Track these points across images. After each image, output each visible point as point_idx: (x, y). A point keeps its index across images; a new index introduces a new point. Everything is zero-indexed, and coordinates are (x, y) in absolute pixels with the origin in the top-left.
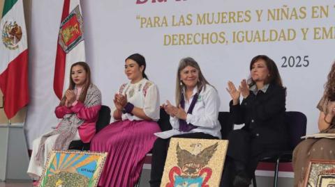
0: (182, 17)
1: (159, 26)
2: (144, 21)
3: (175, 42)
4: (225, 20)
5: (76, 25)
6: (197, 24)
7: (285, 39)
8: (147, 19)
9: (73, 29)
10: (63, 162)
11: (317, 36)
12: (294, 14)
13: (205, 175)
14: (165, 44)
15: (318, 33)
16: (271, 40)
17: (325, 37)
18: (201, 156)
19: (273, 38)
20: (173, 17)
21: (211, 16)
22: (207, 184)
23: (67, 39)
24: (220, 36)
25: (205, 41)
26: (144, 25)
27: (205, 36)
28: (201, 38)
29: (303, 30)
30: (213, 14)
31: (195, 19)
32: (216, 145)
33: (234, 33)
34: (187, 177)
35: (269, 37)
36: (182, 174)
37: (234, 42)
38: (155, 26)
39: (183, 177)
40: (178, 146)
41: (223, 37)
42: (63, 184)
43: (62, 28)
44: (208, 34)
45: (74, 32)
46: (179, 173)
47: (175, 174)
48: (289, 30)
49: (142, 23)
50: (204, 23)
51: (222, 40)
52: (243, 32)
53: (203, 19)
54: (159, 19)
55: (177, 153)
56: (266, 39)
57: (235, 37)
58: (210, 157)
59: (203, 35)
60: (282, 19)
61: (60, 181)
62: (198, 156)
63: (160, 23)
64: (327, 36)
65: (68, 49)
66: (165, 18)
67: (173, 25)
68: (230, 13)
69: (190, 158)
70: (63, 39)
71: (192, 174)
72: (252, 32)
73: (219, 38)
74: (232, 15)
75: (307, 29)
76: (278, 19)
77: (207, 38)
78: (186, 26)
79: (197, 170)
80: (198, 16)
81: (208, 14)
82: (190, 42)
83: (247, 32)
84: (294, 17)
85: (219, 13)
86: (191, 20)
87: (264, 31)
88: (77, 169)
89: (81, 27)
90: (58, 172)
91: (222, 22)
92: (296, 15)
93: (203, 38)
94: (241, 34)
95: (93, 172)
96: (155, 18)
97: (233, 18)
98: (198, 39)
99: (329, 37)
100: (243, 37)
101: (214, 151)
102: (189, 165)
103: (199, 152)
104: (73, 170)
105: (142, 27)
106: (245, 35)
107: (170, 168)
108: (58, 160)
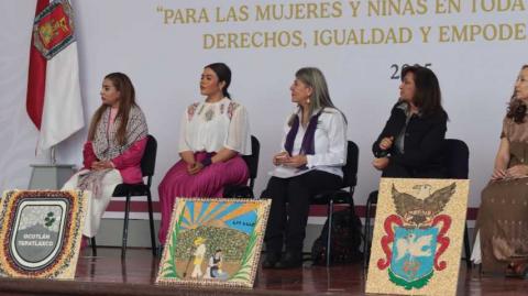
0: (232, 9)
1: (195, 21)
2: (169, 14)
3: (221, 44)
4: (300, 15)
5: (63, 19)
6: (257, 19)
7: (395, 42)
8: (175, 12)
9: (57, 25)
10: (201, 214)
11: (445, 38)
12: (408, 7)
13: (441, 225)
14: (205, 47)
15: (446, 33)
16: (374, 42)
17: (456, 38)
18: (431, 201)
19: (378, 39)
20: (218, 9)
21: (278, 9)
22: (446, 235)
23: (47, 40)
24: (294, 36)
25: (270, 43)
26: (171, 21)
27: (270, 36)
28: (263, 39)
29: (422, 29)
30: (282, 6)
31: (252, 12)
32: (453, 186)
33: (316, 32)
34: (413, 228)
35: (370, 38)
36: (405, 224)
37: (316, 44)
38: (188, 21)
39: (407, 228)
40: (393, 188)
41: (298, 38)
42: (206, 243)
43: (39, 23)
44: (274, 34)
45: (60, 29)
46: (400, 223)
47: (393, 225)
48: (401, 29)
49: (166, 18)
50: (268, 18)
51: (297, 42)
52: (330, 32)
53: (265, 13)
54: (194, 12)
55: (394, 197)
56: (365, 41)
57: (318, 38)
58: (446, 201)
59: (266, 34)
60: (390, 14)
61: (200, 239)
62: (426, 200)
63: (197, 16)
64: (459, 38)
65: (50, 53)
66: (204, 10)
67: (218, 21)
68: (309, 5)
69: (413, 203)
70: (41, 39)
71: (420, 224)
72: (344, 31)
73: (293, 40)
74: (312, 8)
75: (429, 28)
76: (384, 14)
77: (274, 39)
78: (239, 22)
79: (428, 219)
80: (259, 8)
81: (274, 7)
82: (245, 44)
83: (336, 31)
84: (408, 12)
85: (292, 6)
86: (247, 15)
87: (362, 30)
88: (226, 222)
89: (71, 22)
90: (195, 227)
91: (297, 17)
92: (411, 9)
93: (267, 39)
94: (326, 35)
95: (254, 225)
96: (188, 11)
97: (314, 12)
98: (259, 39)
99: (463, 38)
100: (330, 38)
101: (451, 194)
102: (415, 213)
103: (427, 196)
104: (220, 224)
105: (166, 22)
106: (333, 35)
107: (385, 217)
108: (192, 212)
